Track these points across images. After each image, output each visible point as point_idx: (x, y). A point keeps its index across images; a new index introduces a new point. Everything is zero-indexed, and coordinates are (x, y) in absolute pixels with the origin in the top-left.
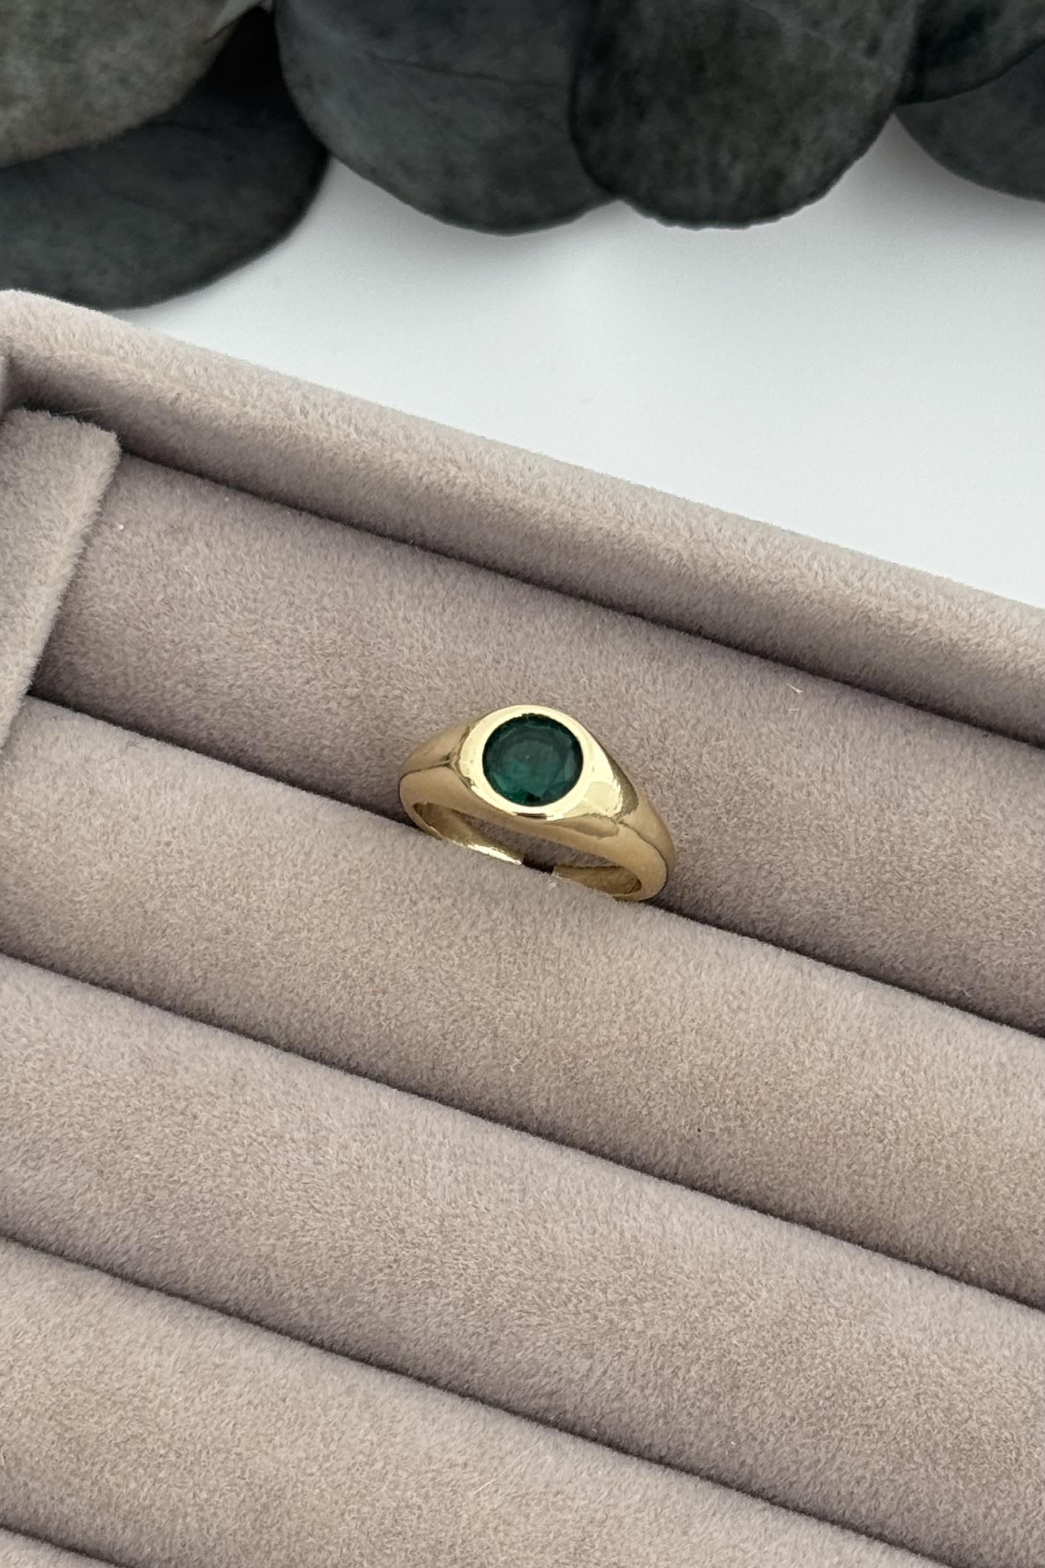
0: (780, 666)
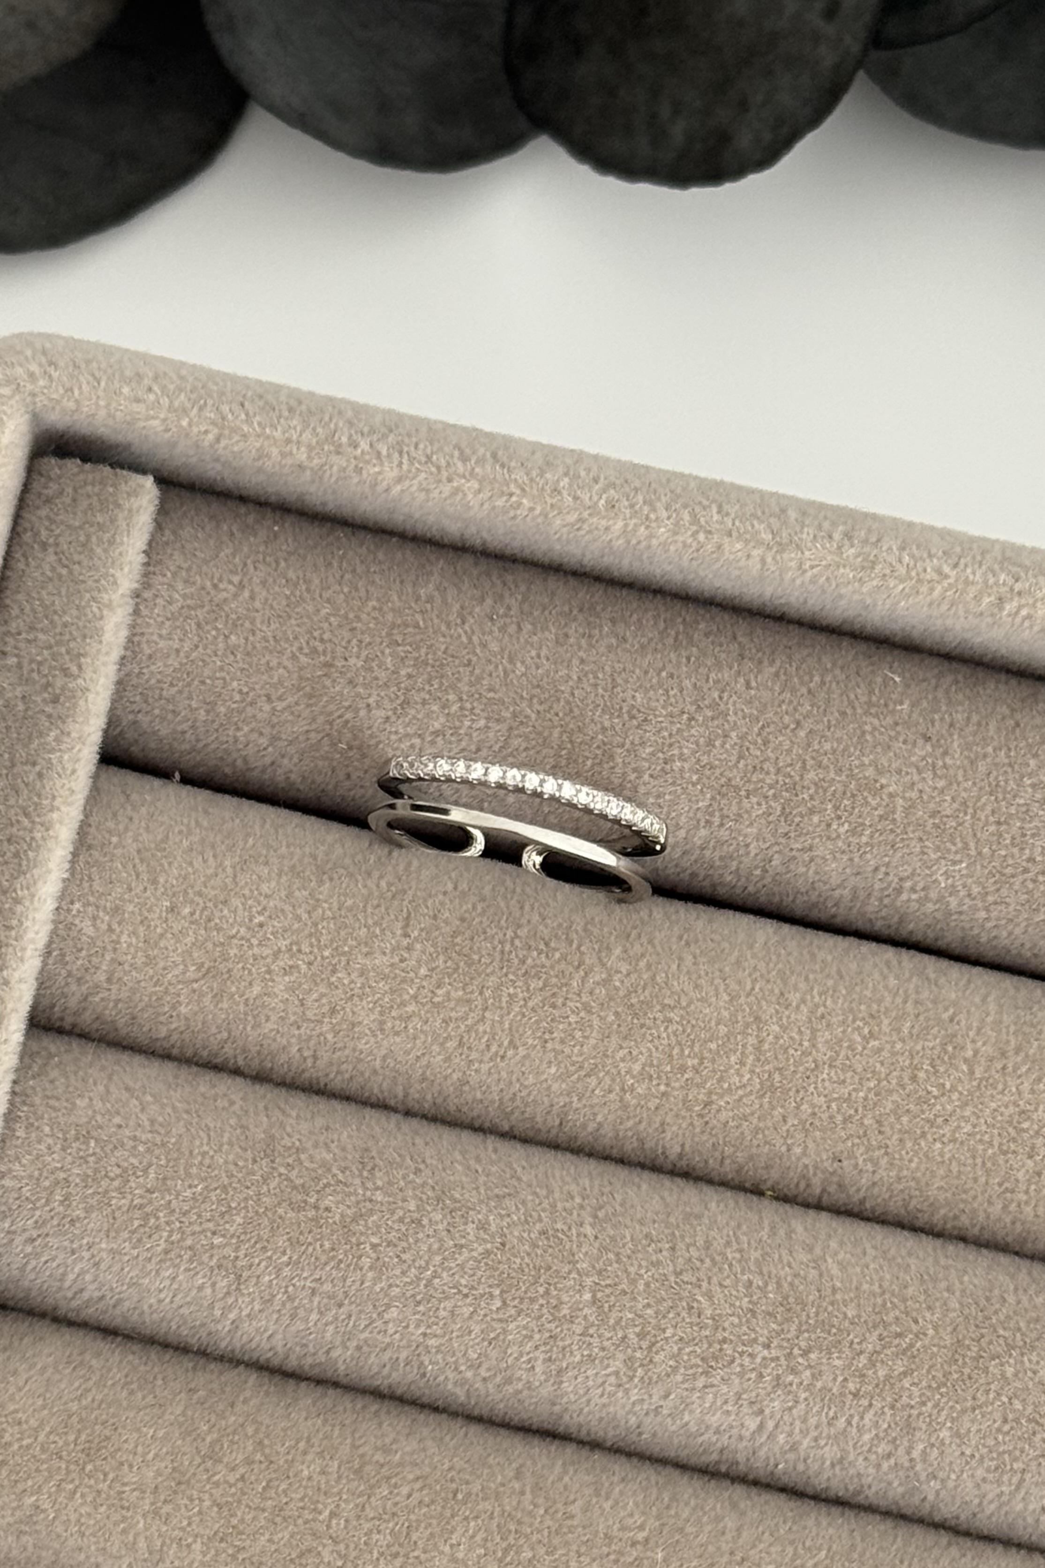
0: (873, 647)
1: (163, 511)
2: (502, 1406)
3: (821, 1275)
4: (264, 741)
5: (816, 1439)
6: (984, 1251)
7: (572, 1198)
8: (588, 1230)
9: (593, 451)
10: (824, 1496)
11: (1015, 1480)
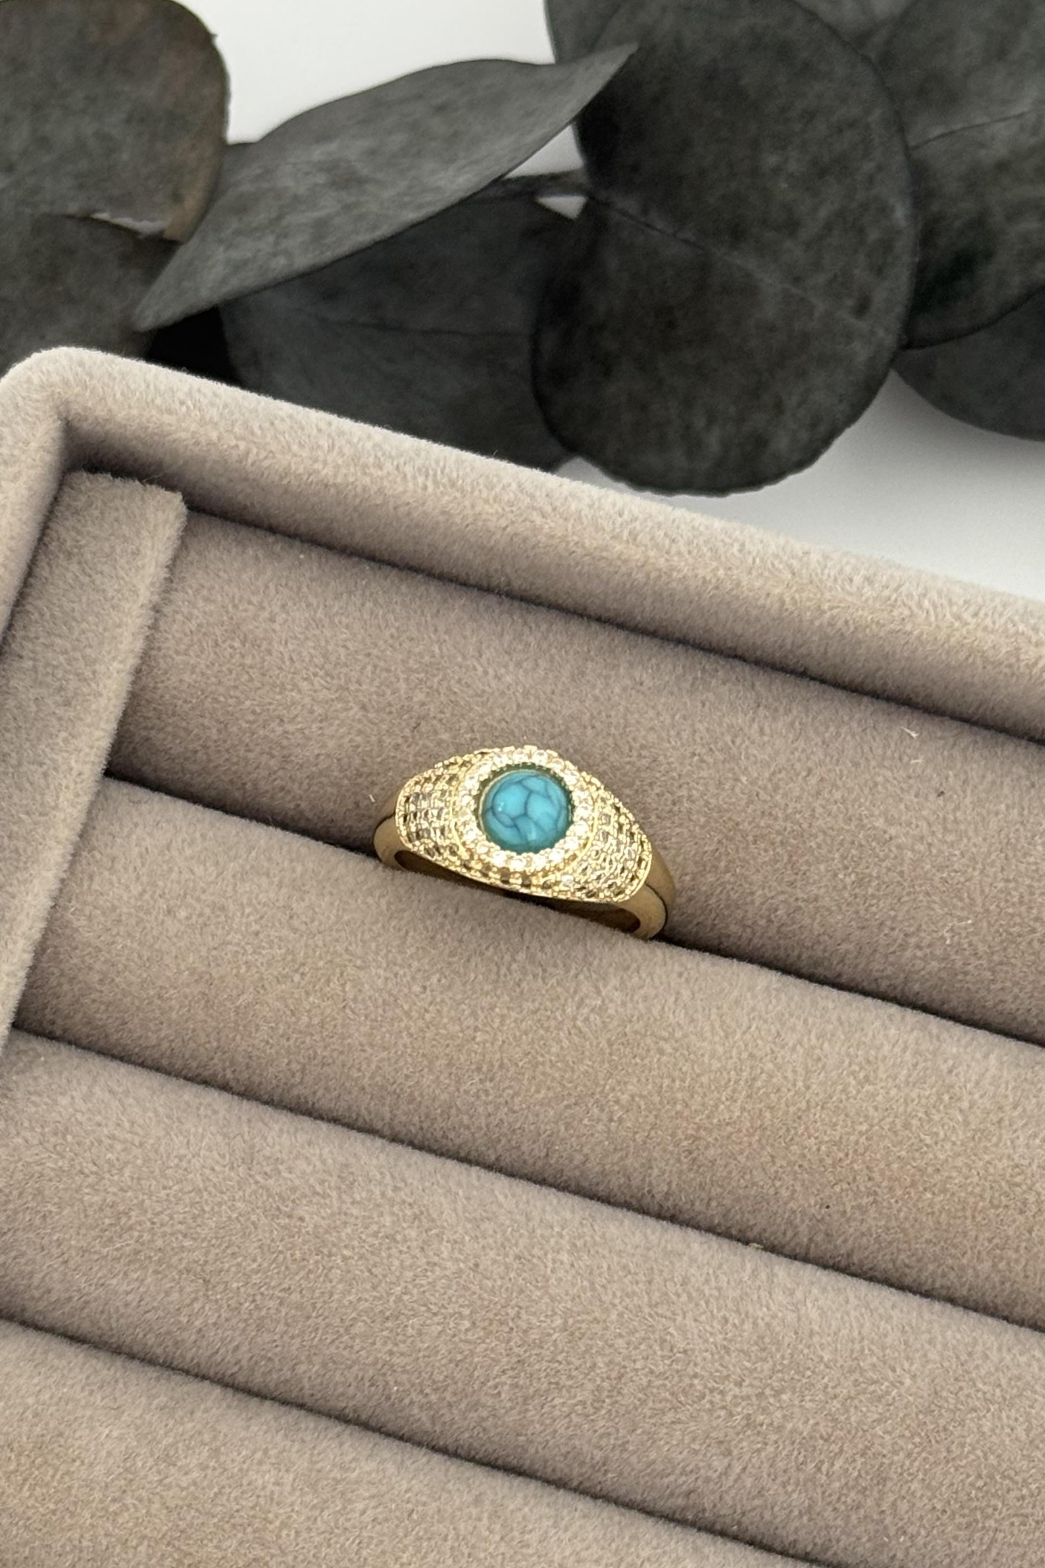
0: (894, 707)
1: (188, 530)
5: (784, 1485)
6: (972, 1313)
11: (987, 1539)
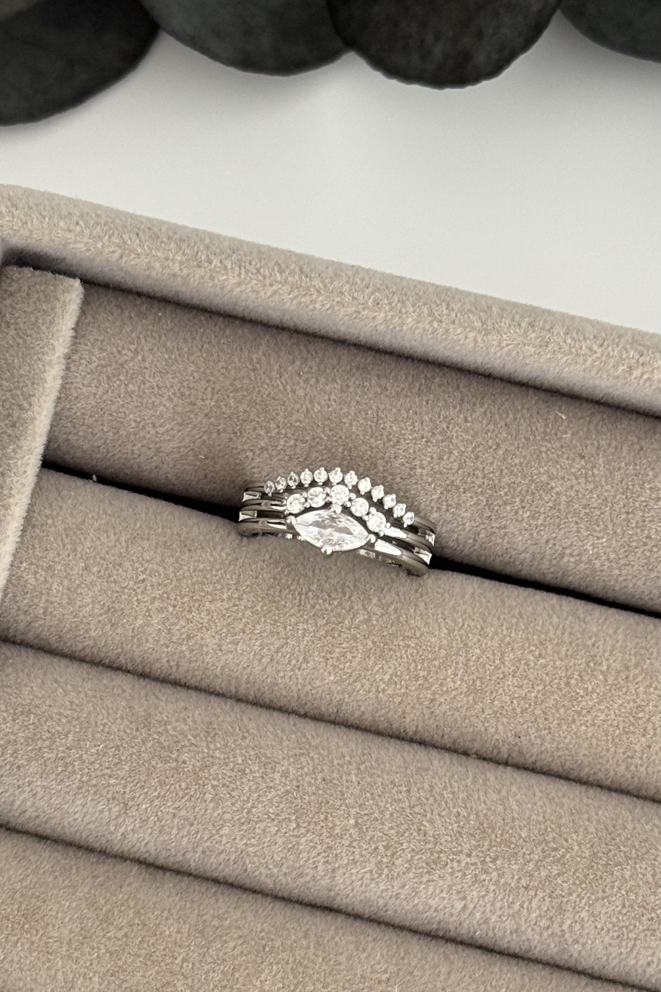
0: (549, 396)
1: (86, 302)
2: (296, 891)
3: (505, 809)
4: (150, 453)
5: (500, 917)
6: (614, 794)
7: (344, 757)
8: (354, 778)
9: (366, 266)
10: (506, 952)
11: (630, 945)
